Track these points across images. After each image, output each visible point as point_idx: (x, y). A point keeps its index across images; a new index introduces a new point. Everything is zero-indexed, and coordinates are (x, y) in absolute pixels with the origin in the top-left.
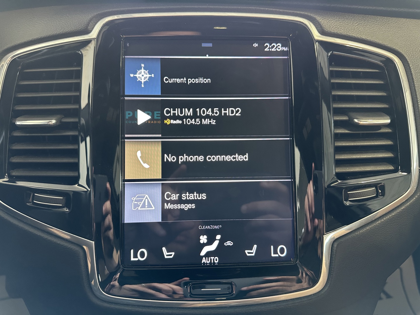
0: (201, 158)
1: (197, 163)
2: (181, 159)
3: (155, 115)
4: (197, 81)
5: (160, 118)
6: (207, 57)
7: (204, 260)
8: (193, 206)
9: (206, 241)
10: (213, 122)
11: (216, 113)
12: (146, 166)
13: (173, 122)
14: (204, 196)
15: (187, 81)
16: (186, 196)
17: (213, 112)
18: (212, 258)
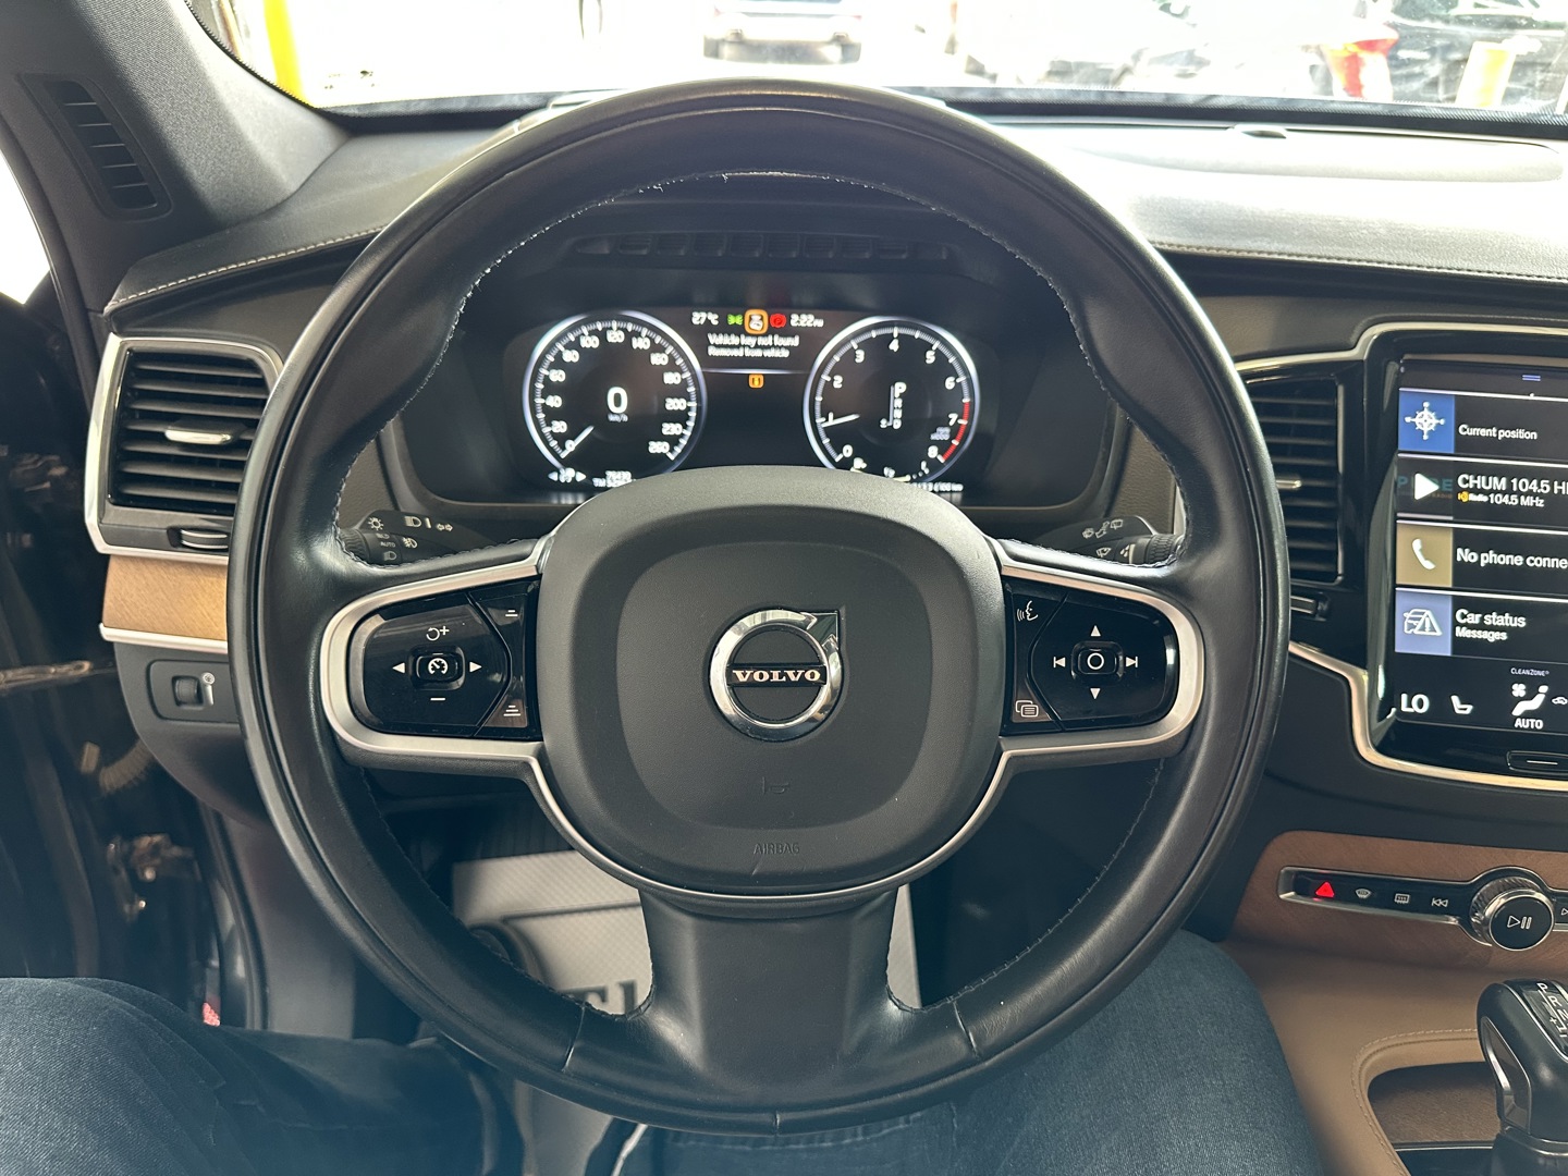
0: (1518, 560)
1: (1510, 567)
2: (1485, 558)
3: (1445, 485)
4: (1513, 434)
5: (1450, 490)
6: (1532, 397)
7: (1518, 723)
8: (1504, 636)
9: (1523, 694)
10: (1540, 503)
11: (1545, 488)
12: (1428, 565)
13: (1473, 497)
14: (1521, 622)
15: (1497, 433)
16: (1492, 619)
17: (1539, 485)
18: (1532, 721)
